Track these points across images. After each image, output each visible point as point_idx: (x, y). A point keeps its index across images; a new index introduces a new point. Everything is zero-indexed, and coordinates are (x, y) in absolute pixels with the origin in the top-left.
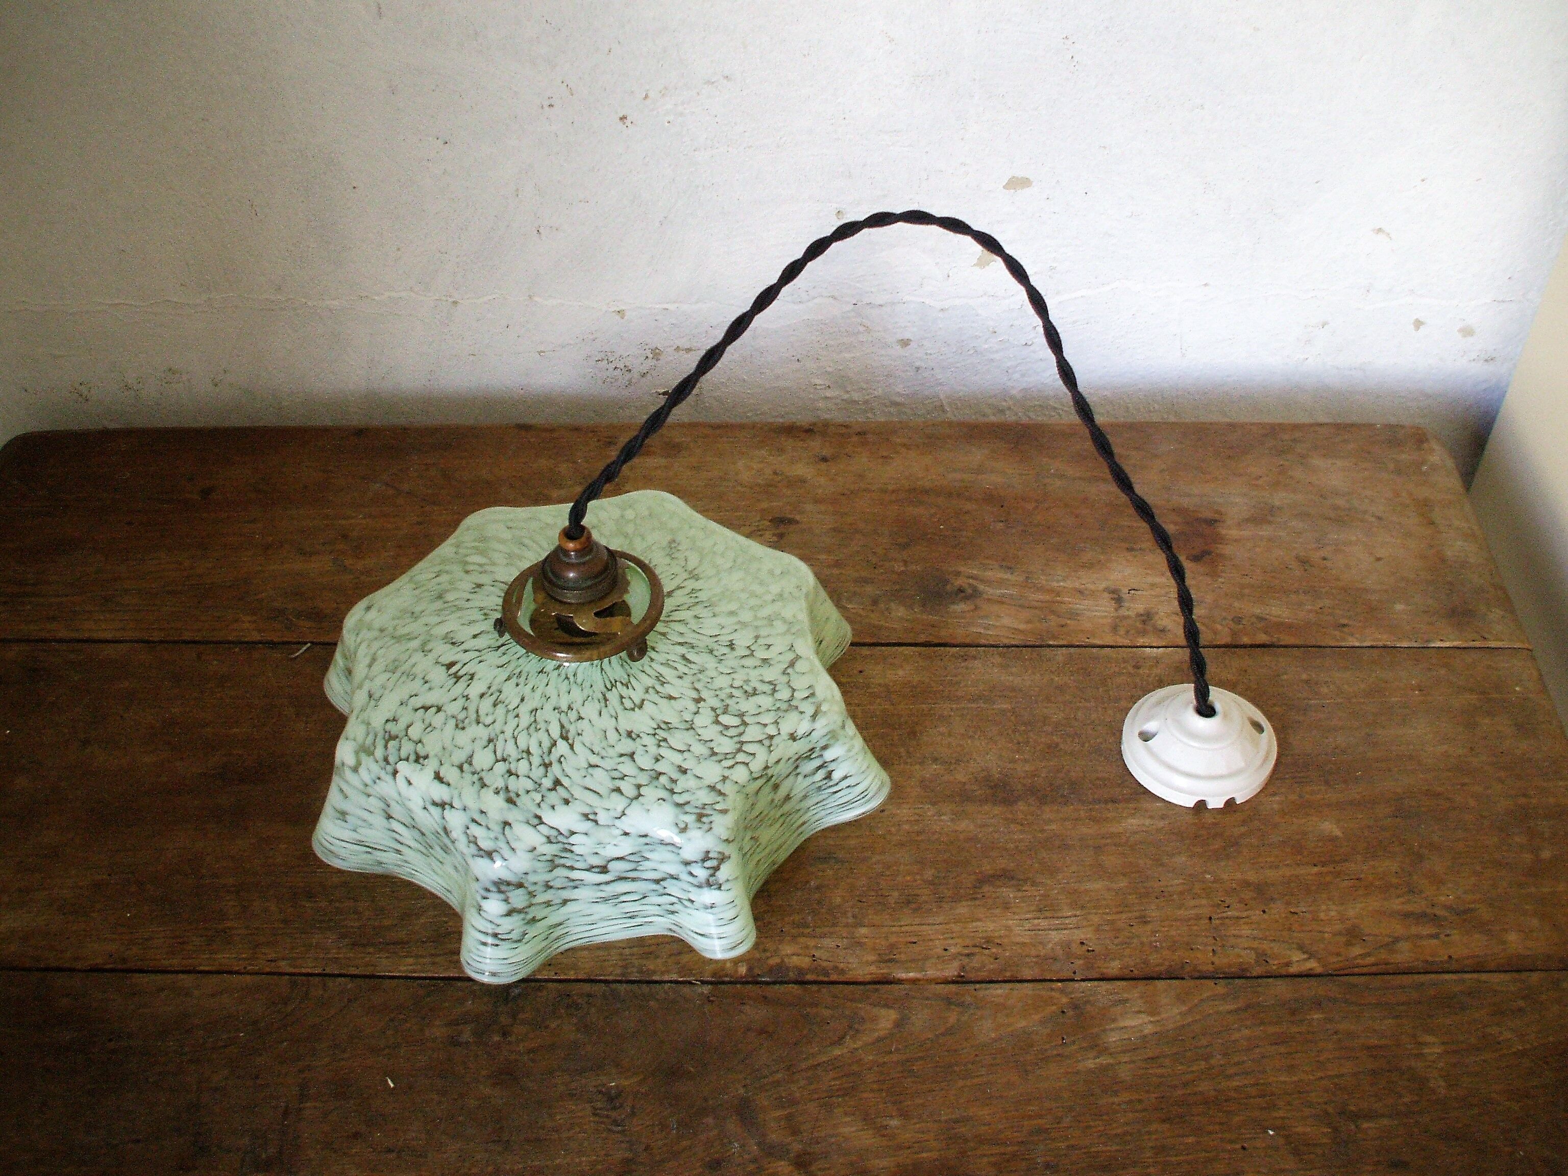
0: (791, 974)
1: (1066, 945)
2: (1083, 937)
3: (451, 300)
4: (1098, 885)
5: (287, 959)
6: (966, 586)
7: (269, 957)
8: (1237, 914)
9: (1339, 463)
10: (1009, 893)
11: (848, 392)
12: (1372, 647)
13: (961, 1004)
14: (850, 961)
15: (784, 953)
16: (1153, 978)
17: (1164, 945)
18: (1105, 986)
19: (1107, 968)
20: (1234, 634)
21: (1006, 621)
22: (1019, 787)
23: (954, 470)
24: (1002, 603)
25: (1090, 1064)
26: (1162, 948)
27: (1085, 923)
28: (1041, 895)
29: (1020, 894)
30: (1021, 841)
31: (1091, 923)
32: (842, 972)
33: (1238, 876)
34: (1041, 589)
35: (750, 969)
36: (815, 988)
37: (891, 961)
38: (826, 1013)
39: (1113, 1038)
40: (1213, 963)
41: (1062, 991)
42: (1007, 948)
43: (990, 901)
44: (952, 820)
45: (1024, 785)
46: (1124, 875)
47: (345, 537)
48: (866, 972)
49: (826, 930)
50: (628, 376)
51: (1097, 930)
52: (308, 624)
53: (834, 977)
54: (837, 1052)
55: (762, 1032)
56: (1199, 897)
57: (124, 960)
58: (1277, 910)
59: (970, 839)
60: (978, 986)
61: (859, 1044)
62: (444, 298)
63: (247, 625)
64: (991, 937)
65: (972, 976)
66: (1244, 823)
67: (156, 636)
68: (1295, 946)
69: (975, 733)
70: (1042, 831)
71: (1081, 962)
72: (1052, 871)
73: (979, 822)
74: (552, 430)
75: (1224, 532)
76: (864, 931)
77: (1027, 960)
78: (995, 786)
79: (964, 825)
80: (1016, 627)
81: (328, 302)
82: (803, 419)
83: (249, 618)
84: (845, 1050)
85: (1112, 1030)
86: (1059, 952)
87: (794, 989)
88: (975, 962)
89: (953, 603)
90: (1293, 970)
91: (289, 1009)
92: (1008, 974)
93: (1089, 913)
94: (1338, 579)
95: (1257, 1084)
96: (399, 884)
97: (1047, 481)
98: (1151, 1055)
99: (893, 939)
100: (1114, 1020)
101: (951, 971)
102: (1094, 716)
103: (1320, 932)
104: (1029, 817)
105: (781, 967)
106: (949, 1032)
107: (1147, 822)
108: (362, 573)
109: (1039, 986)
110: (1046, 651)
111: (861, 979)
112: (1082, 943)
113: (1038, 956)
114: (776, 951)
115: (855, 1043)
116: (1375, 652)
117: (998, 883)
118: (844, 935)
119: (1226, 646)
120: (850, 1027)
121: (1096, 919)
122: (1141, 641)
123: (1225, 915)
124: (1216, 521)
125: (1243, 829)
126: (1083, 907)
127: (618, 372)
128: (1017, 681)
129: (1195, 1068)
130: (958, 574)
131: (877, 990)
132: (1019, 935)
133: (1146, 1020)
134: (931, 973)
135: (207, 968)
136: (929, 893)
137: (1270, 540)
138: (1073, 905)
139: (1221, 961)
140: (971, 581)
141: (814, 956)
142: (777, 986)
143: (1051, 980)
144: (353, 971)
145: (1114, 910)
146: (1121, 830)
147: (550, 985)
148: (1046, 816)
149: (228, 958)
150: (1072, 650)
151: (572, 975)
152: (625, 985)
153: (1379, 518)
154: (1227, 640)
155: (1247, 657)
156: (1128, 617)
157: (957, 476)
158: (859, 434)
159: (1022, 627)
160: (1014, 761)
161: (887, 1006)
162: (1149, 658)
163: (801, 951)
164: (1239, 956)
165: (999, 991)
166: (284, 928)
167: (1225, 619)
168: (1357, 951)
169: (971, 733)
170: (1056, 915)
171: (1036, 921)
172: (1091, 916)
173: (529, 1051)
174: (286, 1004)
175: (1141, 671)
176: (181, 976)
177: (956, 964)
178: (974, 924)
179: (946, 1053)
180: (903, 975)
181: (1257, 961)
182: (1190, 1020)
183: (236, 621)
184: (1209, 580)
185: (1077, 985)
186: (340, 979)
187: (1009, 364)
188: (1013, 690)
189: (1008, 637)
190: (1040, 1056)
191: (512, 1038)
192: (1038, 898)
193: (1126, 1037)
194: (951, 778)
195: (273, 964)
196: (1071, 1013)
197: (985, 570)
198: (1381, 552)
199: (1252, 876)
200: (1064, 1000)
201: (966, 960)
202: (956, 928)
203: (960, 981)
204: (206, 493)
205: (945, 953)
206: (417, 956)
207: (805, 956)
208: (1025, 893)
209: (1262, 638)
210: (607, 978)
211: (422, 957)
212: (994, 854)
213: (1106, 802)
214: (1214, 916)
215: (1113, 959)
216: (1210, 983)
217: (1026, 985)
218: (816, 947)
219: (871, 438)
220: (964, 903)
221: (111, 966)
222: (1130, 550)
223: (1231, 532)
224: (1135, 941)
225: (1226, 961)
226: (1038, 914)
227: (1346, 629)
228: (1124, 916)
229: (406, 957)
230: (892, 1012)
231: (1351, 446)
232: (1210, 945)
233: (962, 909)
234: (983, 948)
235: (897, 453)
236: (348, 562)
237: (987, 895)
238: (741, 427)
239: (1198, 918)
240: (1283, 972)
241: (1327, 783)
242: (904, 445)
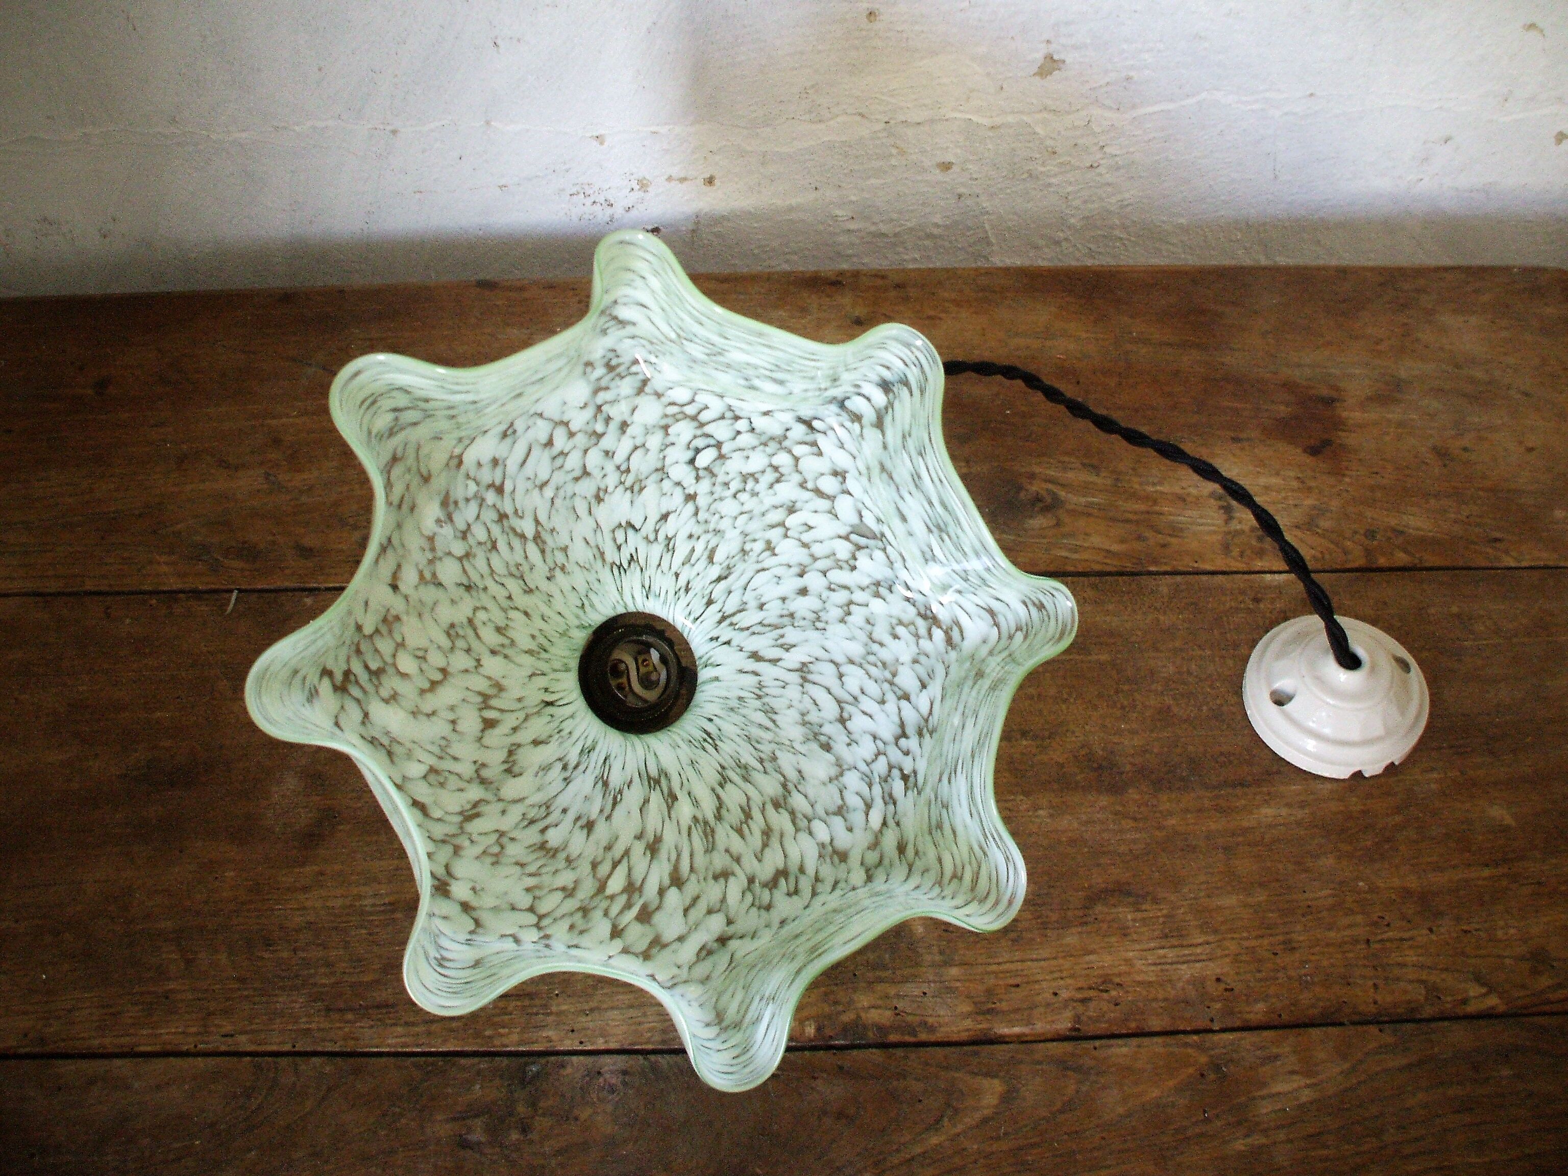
0: (870, 1034)
1: (1199, 982)
2: (1218, 971)
3: (389, 128)
4: (1230, 901)
5: (246, 1033)
6: (1043, 493)
7: (224, 1031)
8: (1399, 935)
9: (1473, 320)
10: (1127, 915)
11: (874, 223)
12: (1531, 568)
13: (1078, 1069)
14: (942, 1013)
15: (860, 1005)
16: (1306, 1025)
17: (1316, 979)
18: (1249, 1038)
19: (1250, 1012)
20: (1368, 552)
21: (1096, 540)
22: (1128, 768)
23: (1017, 334)
24: (1089, 515)
25: (1240, 1145)
26: (1313, 983)
27: (1219, 952)
28: (1165, 916)
29: (1139, 915)
30: (1134, 841)
31: (1227, 952)
32: (931, 1029)
33: (1397, 882)
34: (1134, 496)
35: (819, 1029)
36: (899, 1052)
37: (990, 1011)
38: (917, 1087)
39: (1265, 1109)
40: (1375, 1003)
41: (1199, 1047)
42: (1130, 989)
43: (1105, 926)
44: (1051, 816)
45: (1134, 765)
46: (1261, 885)
47: (277, 442)
48: (961, 1028)
49: (906, 972)
50: (609, 211)
51: (1236, 959)
52: (236, 564)
53: (923, 1036)
54: (934, 1140)
55: (840, 1115)
56: (1352, 912)
57: (42, 1041)
58: (1446, 926)
59: (1072, 842)
60: (1097, 1043)
61: (960, 1128)
62: (381, 127)
63: (165, 569)
64: (1108, 975)
65: (1090, 1029)
66: (1398, 810)
67: (53, 586)
68: (1471, 977)
69: (1070, 694)
70: (1159, 828)
71: (1218, 1006)
72: (1176, 883)
73: (1084, 817)
74: (522, 289)
75: (1345, 414)
76: (954, 971)
77: (1154, 1004)
78: (1100, 767)
79: (1066, 822)
80: (1108, 548)
81: (237, 135)
82: (828, 267)
83: (164, 558)
84: (943, 1138)
85: (1263, 1098)
86: (1192, 993)
87: (876, 1055)
88: (1092, 1010)
89: (1031, 517)
90: (1471, 1009)
91: (254, 1103)
92: (1133, 1025)
93: (1224, 939)
94: (1484, 477)
95: (1441, 1168)
96: (377, 923)
97: (1129, 347)
98: (1311, 1131)
99: (991, 981)
100: (1264, 1085)
101: (1063, 1024)
102: (1211, 668)
103: (1499, 956)
104: (1142, 809)
105: (857, 1026)
106: (1068, 1107)
107: (1284, 811)
108: (301, 492)
109: (1168, 1040)
110: (1144, 580)
111: (955, 1038)
112: (1218, 980)
113: (1166, 1000)
114: (851, 1002)
115: (955, 1126)
116: (1536, 574)
117: (1112, 901)
118: (931, 978)
119: (1357, 570)
120: (948, 1105)
121: (1232, 946)
122: (1259, 564)
123: (1385, 936)
124: (1333, 400)
125: (1398, 819)
126: (1216, 931)
127: (597, 208)
128: (1115, 622)
129: (1365, 1148)
130: (1032, 476)
131: (976, 1054)
132: (1142, 971)
133: (1302, 1083)
134: (1040, 1027)
135: (149, 1049)
136: (1030, 917)
137: (1400, 424)
138: (1204, 927)
139: (1385, 998)
140: (1050, 486)
141: (896, 1008)
142: (855, 1052)
143: (1185, 1032)
144: (329, 1047)
145: (1254, 934)
146: (1253, 823)
147: (575, 1059)
148: (1166, 806)
149: (175, 1033)
150: (1179, 578)
151: (600, 1044)
152: (667, 1057)
153: (1526, 394)
154: (1361, 562)
155: (1385, 585)
156: (1242, 532)
157: (1021, 342)
158: (898, 286)
159: (1115, 548)
160: (1119, 732)
161: (988, 1075)
162: (1268, 587)
163: (879, 1002)
164: (1406, 992)
165: (1121, 1050)
166: (239, 989)
167: (1356, 532)
168: (1545, 981)
169: (1065, 696)
170: (1185, 943)
171: (1161, 952)
172: (1227, 943)
173: (559, 1152)
174: (249, 1097)
175: (1262, 606)
176: (118, 1062)
177: (1068, 1014)
178: (1087, 958)
179: (1066, 1137)
180: (1005, 1030)
181: (1426, 999)
182: (1354, 1081)
183: (151, 562)
184: (1332, 480)
185: (1216, 1038)
186: (316, 1060)
187: (1070, 189)
188: (1111, 634)
189: (1098, 562)
190: (1180, 1137)
191: (534, 1136)
192: (1161, 920)
193: (1279, 1106)
194: (1045, 758)
195: (229, 1040)
196: (1212, 1076)
197: (1065, 469)
198: (1532, 440)
199: (1413, 882)
200: (1203, 1059)
201: (1080, 1008)
202: (1067, 964)
203: (1075, 1036)
204: (102, 385)
205: (1055, 999)
206: (407, 1024)
207: (886, 1008)
208: (1145, 915)
209: (1401, 558)
210: (644, 1047)
211: (413, 1024)
212: (1104, 860)
213: (1234, 786)
214: (1372, 939)
215: (1256, 1001)
216: (1373, 1029)
217: (1156, 1039)
218: (898, 996)
219: (913, 292)
220: (1074, 930)
221: (27, 1050)
222: (1236, 440)
223: (1352, 415)
224: (1280, 975)
225: (1389, 999)
226: (1164, 942)
227: (1498, 545)
228: (1266, 942)
229: (395, 1025)
230: (996, 1082)
231: (1486, 298)
232: (1371, 978)
233: (1071, 939)
234: (1102, 991)
235: (945, 311)
236: (283, 477)
237: (1100, 917)
238: (754, 278)
239: (1355, 941)
240: (1460, 1011)
241: (1491, 752)
242: (954, 301)
